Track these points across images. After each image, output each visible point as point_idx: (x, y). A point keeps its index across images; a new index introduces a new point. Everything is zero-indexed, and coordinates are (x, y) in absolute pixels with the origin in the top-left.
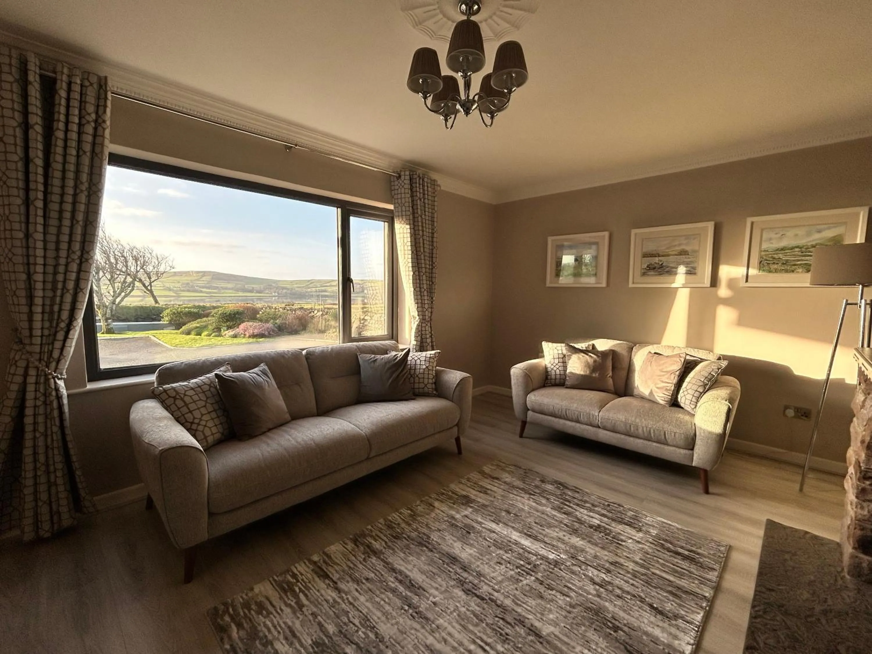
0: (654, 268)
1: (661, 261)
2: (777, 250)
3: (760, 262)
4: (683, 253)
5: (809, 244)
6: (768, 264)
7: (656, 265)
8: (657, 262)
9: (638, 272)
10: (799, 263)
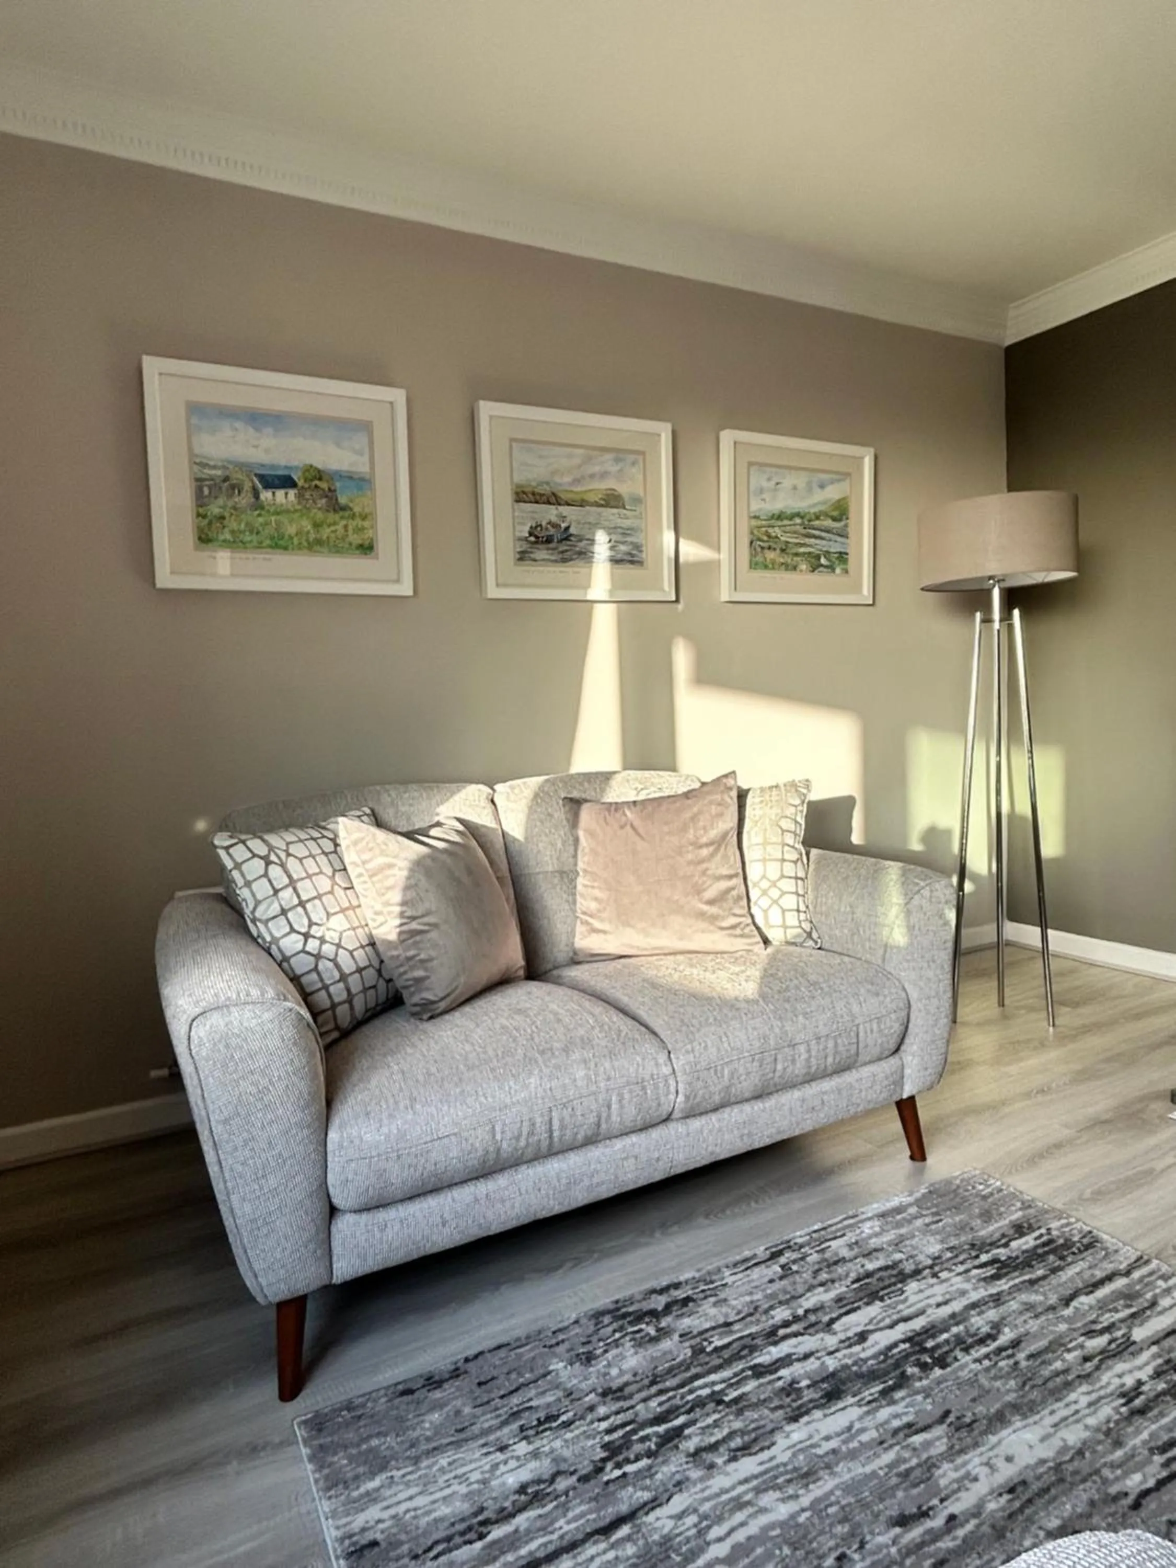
0: (549, 540)
1: (564, 518)
2: (772, 517)
3: (751, 543)
4: (612, 500)
5: (812, 511)
6: (762, 548)
7: (552, 531)
8: (554, 519)
9: (510, 549)
10: (802, 550)
